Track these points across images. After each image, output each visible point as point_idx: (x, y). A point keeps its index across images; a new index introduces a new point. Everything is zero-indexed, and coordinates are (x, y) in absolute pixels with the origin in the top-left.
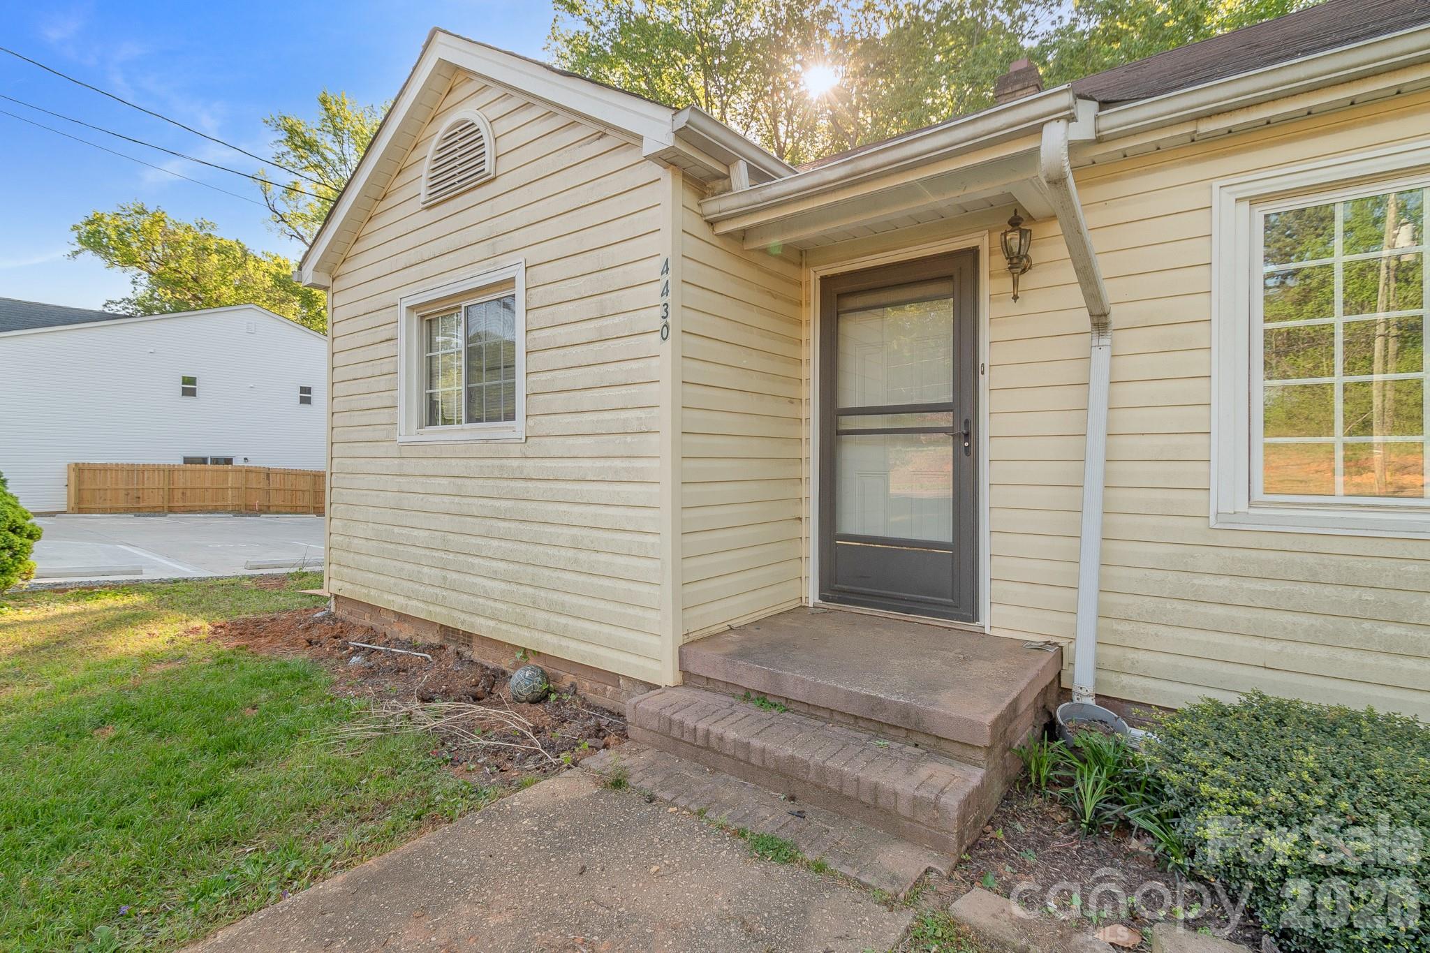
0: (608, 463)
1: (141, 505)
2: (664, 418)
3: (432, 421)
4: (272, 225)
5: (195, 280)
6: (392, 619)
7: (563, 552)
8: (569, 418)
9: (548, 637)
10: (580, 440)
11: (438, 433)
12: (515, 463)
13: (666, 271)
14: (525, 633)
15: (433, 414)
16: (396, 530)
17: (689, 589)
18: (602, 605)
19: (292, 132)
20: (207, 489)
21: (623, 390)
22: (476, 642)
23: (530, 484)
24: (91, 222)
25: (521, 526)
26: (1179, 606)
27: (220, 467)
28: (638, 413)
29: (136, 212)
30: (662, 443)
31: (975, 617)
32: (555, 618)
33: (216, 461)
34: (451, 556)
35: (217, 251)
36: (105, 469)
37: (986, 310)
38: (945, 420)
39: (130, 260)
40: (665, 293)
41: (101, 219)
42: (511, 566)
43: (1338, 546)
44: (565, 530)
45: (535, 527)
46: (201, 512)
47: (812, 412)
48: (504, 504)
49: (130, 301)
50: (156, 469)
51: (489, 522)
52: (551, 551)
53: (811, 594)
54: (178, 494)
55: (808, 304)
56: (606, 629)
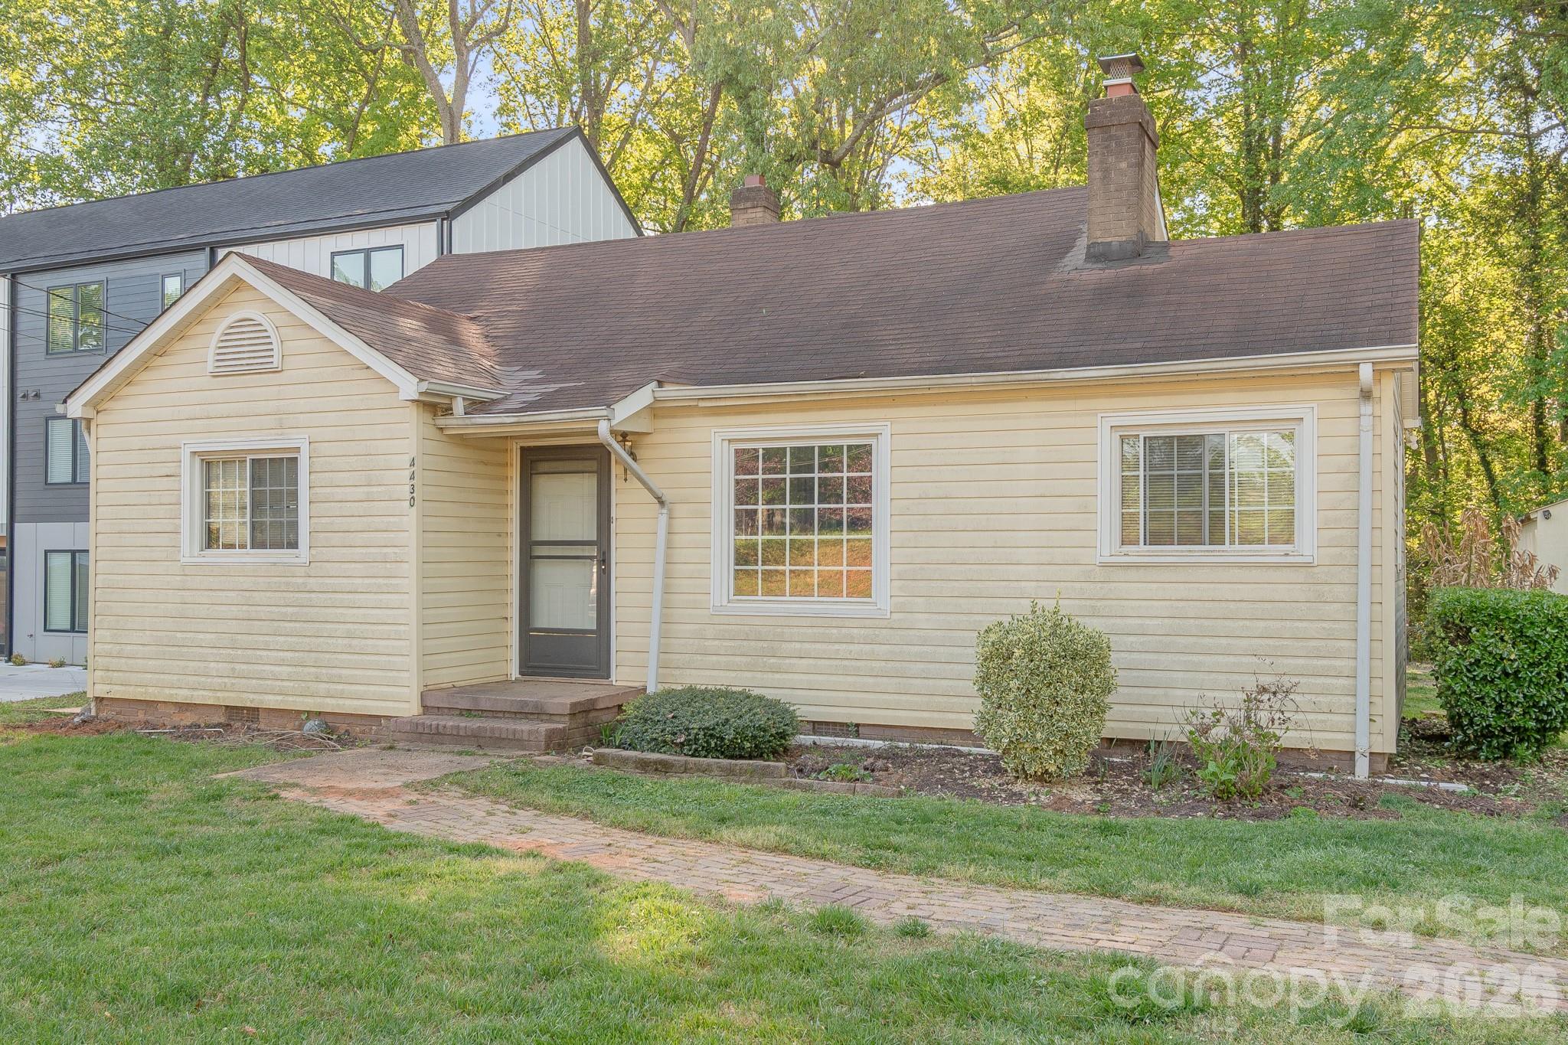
0: (373, 580)
2: (412, 554)
3: (210, 545)
6: (172, 710)
7: (340, 641)
8: (344, 550)
9: (328, 700)
10: (353, 565)
11: (216, 555)
12: (300, 580)
13: (412, 464)
14: (309, 700)
15: (211, 538)
16: (179, 635)
17: (428, 658)
18: (370, 673)
21: (385, 535)
22: (262, 715)
23: (313, 595)
25: (305, 625)
26: (699, 657)
28: (396, 550)
30: (410, 569)
31: (608, 676)
32: (333, 686)
34: (240, 652)
37: (614, 484)
38: (593, 551)
40: (412, 478)
42: (297, 654)
43: (757, 621)
44: (342, 626)
45: (317, 625)
47: (514, 542)
48: (290, 610)
51: (276, 624)
52: (330, 641)
53: (514, 672)
55: (512, 465)
56: (372, 688)
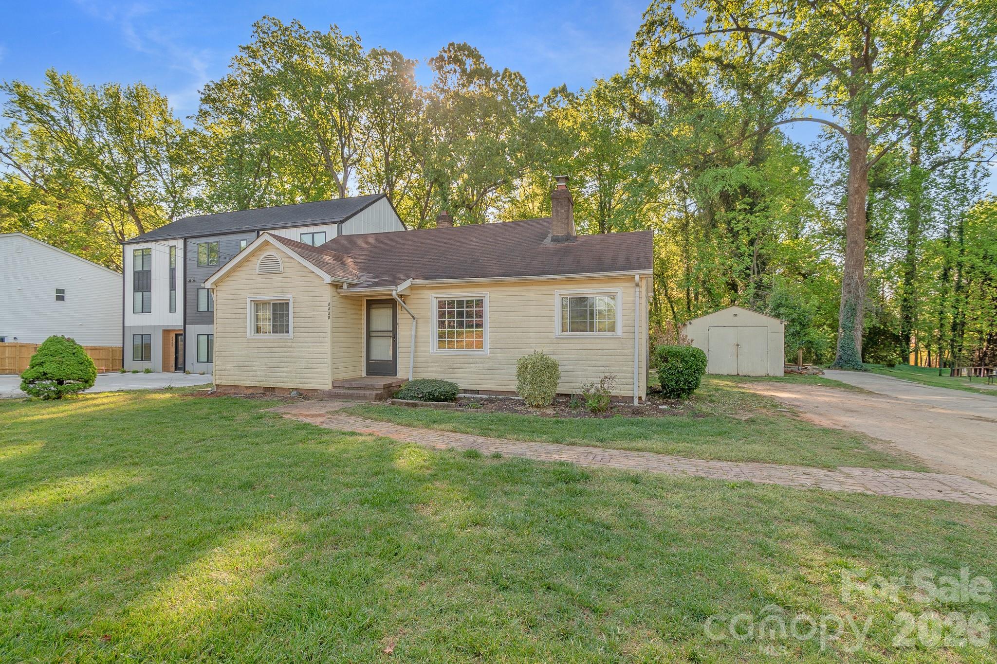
0: (315, 344)
2: (329, 335)
3: (257, 332)
6: (244, 389)
7: (304, 364)
8: (306, 334)
9: (300, 384)
10: (308, 339)
11: (260, 336)
12: (290, 344)
13: (329, 305)
14: (293, 384)
15: (258, 330)
16: (247, 363)
17: (334, 370)
18: (315, 375)
21: (319, 328)
22: (276, 390)
23: (294, 349)
25: (292, 359)
26: (426, 369)
28: (323, 333)
30: (328, 340)
31: (396, 376)
32: (301, 380)
34: (268, 368)
37: (398, 311)
38: (390, 334)
40: (329, 309)
42: (289, 369)
43: (445, 357)
45: (296, 359)
47: (364, 331)
51: (281, 359)
53: (364, 374)
55: (363, 305)
56: (315, 380)
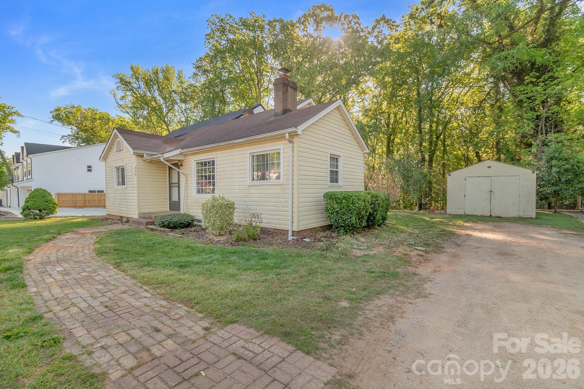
1: (77, 205)
2: (136, 186)
4: (118, 108)
5: (92, 129)
6: (115, 217)
8: (130, 185)
9: (129, 215)
10: (131, 188)
12: (125, 191)
16: (114, 202)
17: (141, 207)
18: (133, 210)
19: (121, 80)
20: (96, 200)
21: (133, 182)
23: (127, 194)
24: (57, 110)
25: (126, 200)
27: (100, 193)
29: (72, 107)
30: (136, 189)
31: (180, 210)
32: (129, 212)
33: (98, 192)
34: (120, 205)
35: (99, 119)
36: (65, 194)
38: (177, 185)
39: (70, 124)
40: (135, 170)
41: (60, 109)
46: (94, 207)
47: (168, 183)
48: (125, 197)
49: (70, 136)
50: (80, 194)
53: (168, 210)
54: (87, 202)
55: (167, 168)
56: (133, 213)
